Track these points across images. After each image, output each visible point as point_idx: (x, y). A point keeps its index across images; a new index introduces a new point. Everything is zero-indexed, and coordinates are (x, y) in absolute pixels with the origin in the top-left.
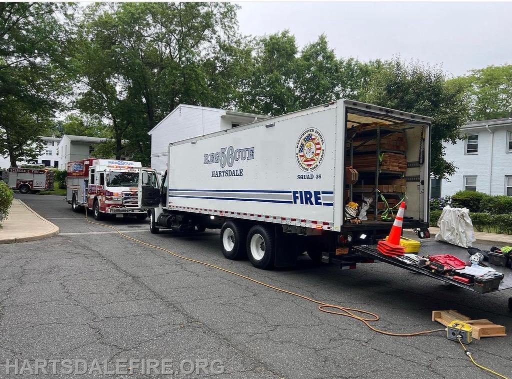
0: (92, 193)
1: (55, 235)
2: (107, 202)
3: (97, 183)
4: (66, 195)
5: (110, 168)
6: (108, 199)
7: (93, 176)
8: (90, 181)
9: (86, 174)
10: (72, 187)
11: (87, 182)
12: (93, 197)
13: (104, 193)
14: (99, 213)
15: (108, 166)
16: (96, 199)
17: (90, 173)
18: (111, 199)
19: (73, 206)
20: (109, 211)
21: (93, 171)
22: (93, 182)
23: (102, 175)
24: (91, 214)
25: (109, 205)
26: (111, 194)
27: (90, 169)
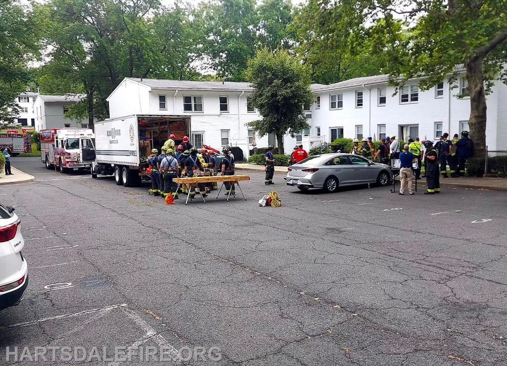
0: (58, 154)
1: (32, 180)
2: (67, 160)
3: (60, 146)
4: (40, 156)
5: (67, 136)
6: (67, 158)
7: (57, 141)
8: (56, 146)
9: (53, 140)
10: (44, 150)
11: (54, 146)
12: (58, 157)
13: (64, 154)
14: (63, 168)
15: (66, 135)
16: (60, 158)
17: (55, 140)
18: (70, 158)
19: (46, 165)
20: (68, 166)
21: (57, 138)
22: (57, 147)
23: (62, 141)
24: (58, 169)
25: (68, 162)
26: (69, 154)
27: (55, 137)
